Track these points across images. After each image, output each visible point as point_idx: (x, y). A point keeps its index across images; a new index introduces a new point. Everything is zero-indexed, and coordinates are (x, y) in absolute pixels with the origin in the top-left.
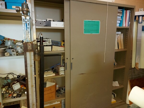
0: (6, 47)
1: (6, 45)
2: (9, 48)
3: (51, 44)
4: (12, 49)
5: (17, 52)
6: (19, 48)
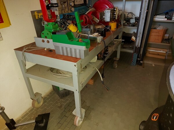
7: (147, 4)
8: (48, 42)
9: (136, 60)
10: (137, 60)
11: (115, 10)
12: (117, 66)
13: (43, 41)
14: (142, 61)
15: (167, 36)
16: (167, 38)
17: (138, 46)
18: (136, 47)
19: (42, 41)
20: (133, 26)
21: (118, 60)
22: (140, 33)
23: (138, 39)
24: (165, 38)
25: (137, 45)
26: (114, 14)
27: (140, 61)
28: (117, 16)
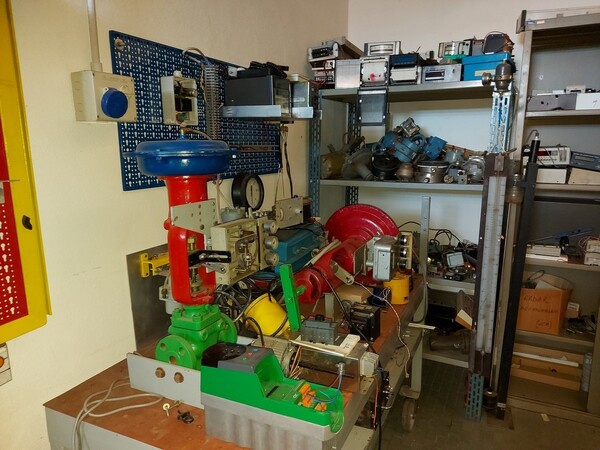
0: (448, 164)
1: (447, 159)
2: (454, 167)
3: (567, 162)
4: (459, 168)
5: (470, 176)
6: (475, 167)
7: (500, 219)
8: (179, 378)
9: (481, 398)
10: (485, 398)
11: (403, 243)
12: (412, 421)
13: (161, 373)
14: (504, 402)
15: (574, 308)
16: (576, 316)
17: (483, 348)
18: (478, 353)
19: (157, 374)
20: (460, 280)
21: (416, 396)
22: (488, 306)
23: (481, 323)
24: (569, 316)
25: (479, 344)
26: (402, 255)
27: (494, 400)
28: (409, 259)
